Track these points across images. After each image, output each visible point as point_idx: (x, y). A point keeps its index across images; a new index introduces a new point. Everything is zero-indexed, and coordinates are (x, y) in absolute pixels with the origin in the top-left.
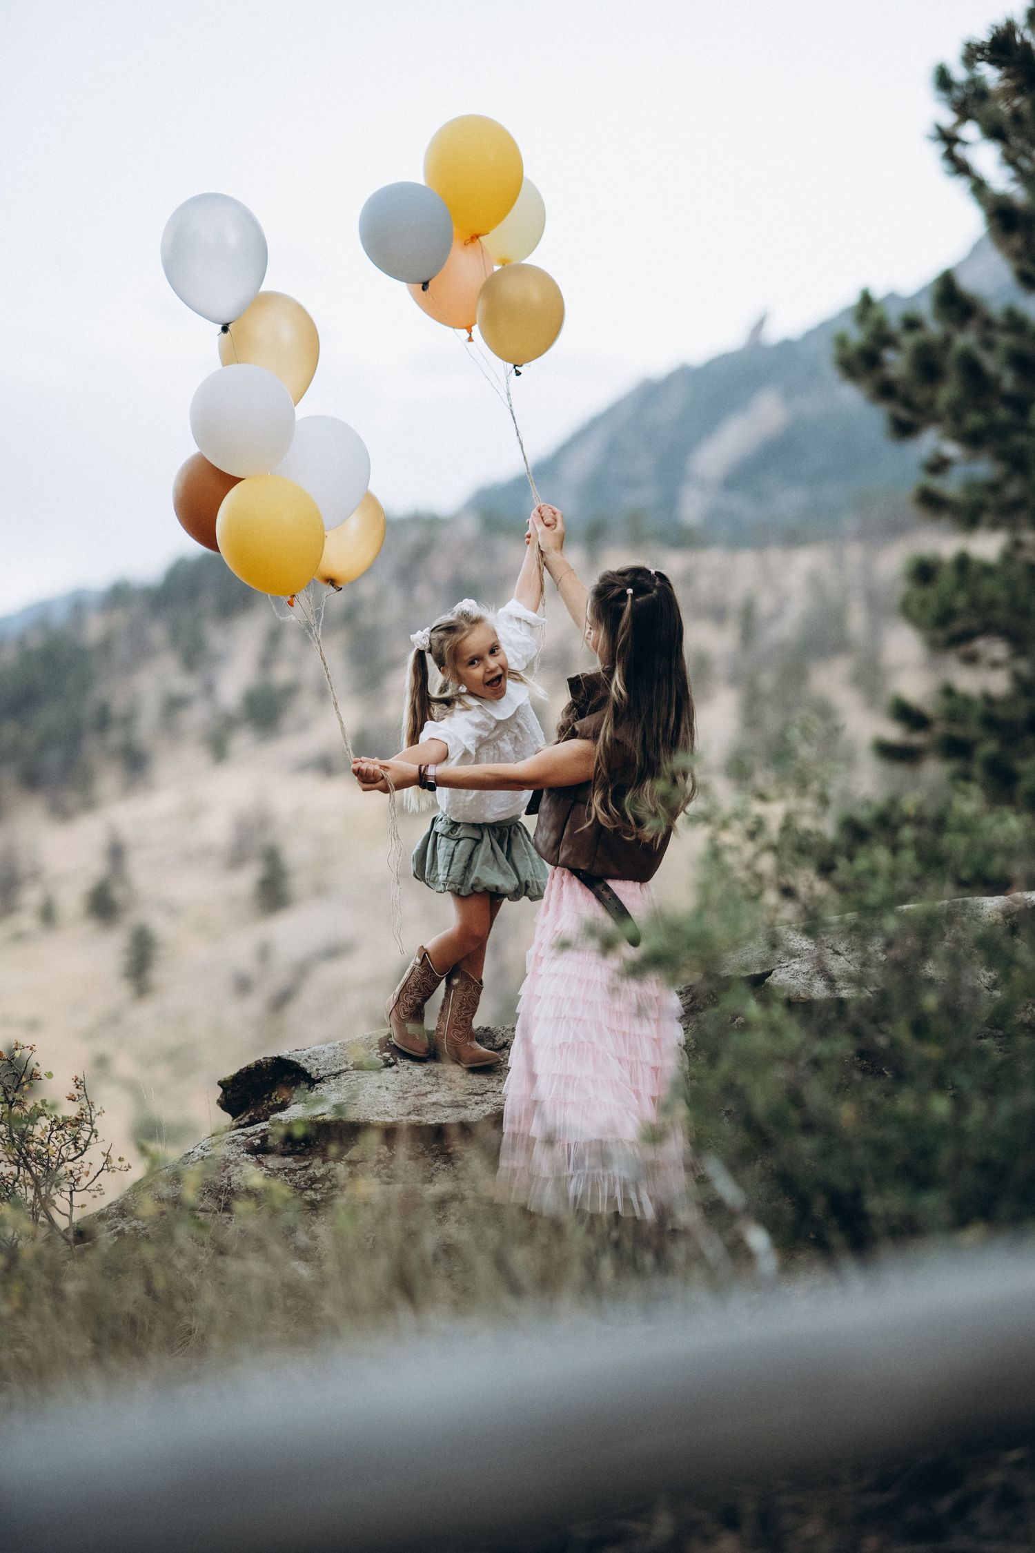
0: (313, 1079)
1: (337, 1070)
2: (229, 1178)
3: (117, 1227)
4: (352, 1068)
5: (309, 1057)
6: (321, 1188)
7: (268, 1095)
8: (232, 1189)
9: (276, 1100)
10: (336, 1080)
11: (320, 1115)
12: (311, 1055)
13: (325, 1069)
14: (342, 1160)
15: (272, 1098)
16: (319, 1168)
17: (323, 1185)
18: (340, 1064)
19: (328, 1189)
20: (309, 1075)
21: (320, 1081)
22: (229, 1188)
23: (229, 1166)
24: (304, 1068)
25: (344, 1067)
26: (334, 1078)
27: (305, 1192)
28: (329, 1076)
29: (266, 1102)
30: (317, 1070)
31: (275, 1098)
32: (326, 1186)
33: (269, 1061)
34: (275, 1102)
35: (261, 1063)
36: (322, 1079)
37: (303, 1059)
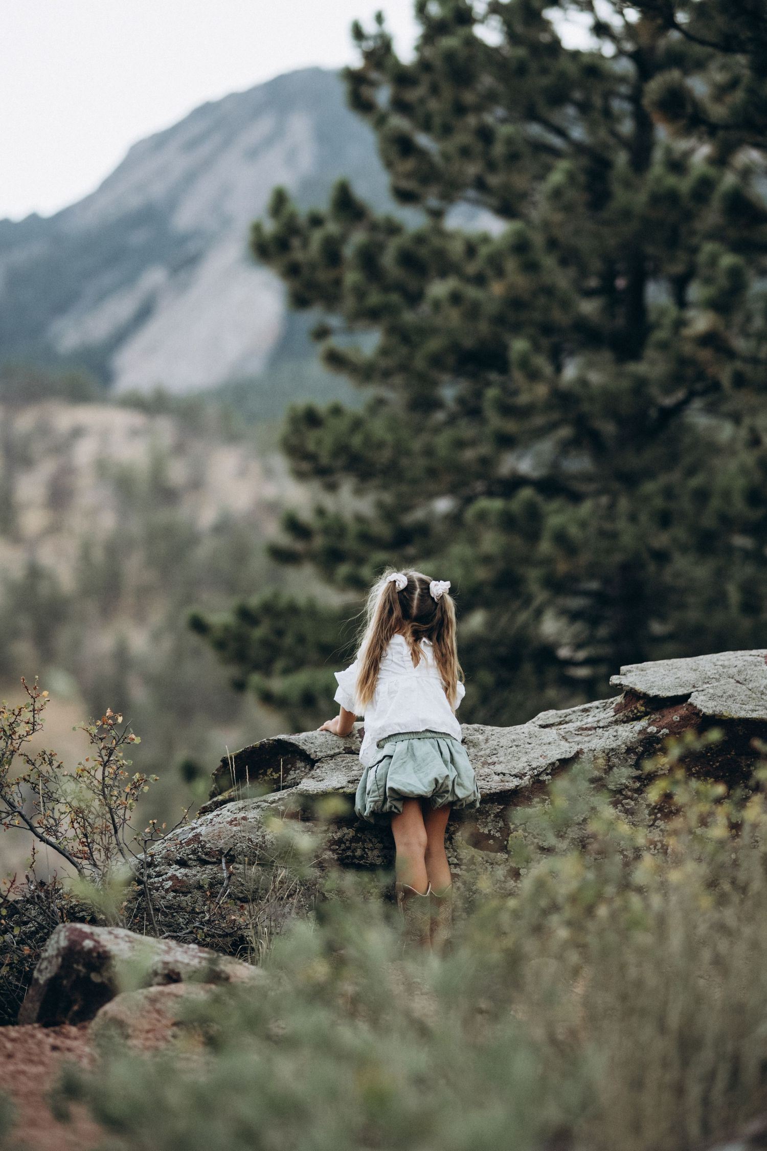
0: (313, 759)
1: (332, 753)
2: (263, 837)
3: (167, 873)
4: (344, 752)
5: (306, 741)
6: (337, 849)
7: (263, 771)
8: (266, 846)
9: (272, 775)
10: (333, 760)
11: (341, 788)
12: (307, 739)
13: (321, 751)
14: (353, 827)
15: (268, 773)
16: (336, 832)
17: (340, 847)
18: (333, 748)
19: (343, 850)
20: (309, 756)
21: (319, 760)
22: (264, 845)
23: (261, 827)
24: (304, 750)
25: (337, 751)
26: (332, 760)
27: (325, 852)
28: (326, 757)
29: (261, 776)
30: (315, 752)
31: (271, 774)
32: (342, 848)
33: (271, 742)
34: (272, 777)
35: (265, 743)
36: (320, 759)
37: (301, 742)
